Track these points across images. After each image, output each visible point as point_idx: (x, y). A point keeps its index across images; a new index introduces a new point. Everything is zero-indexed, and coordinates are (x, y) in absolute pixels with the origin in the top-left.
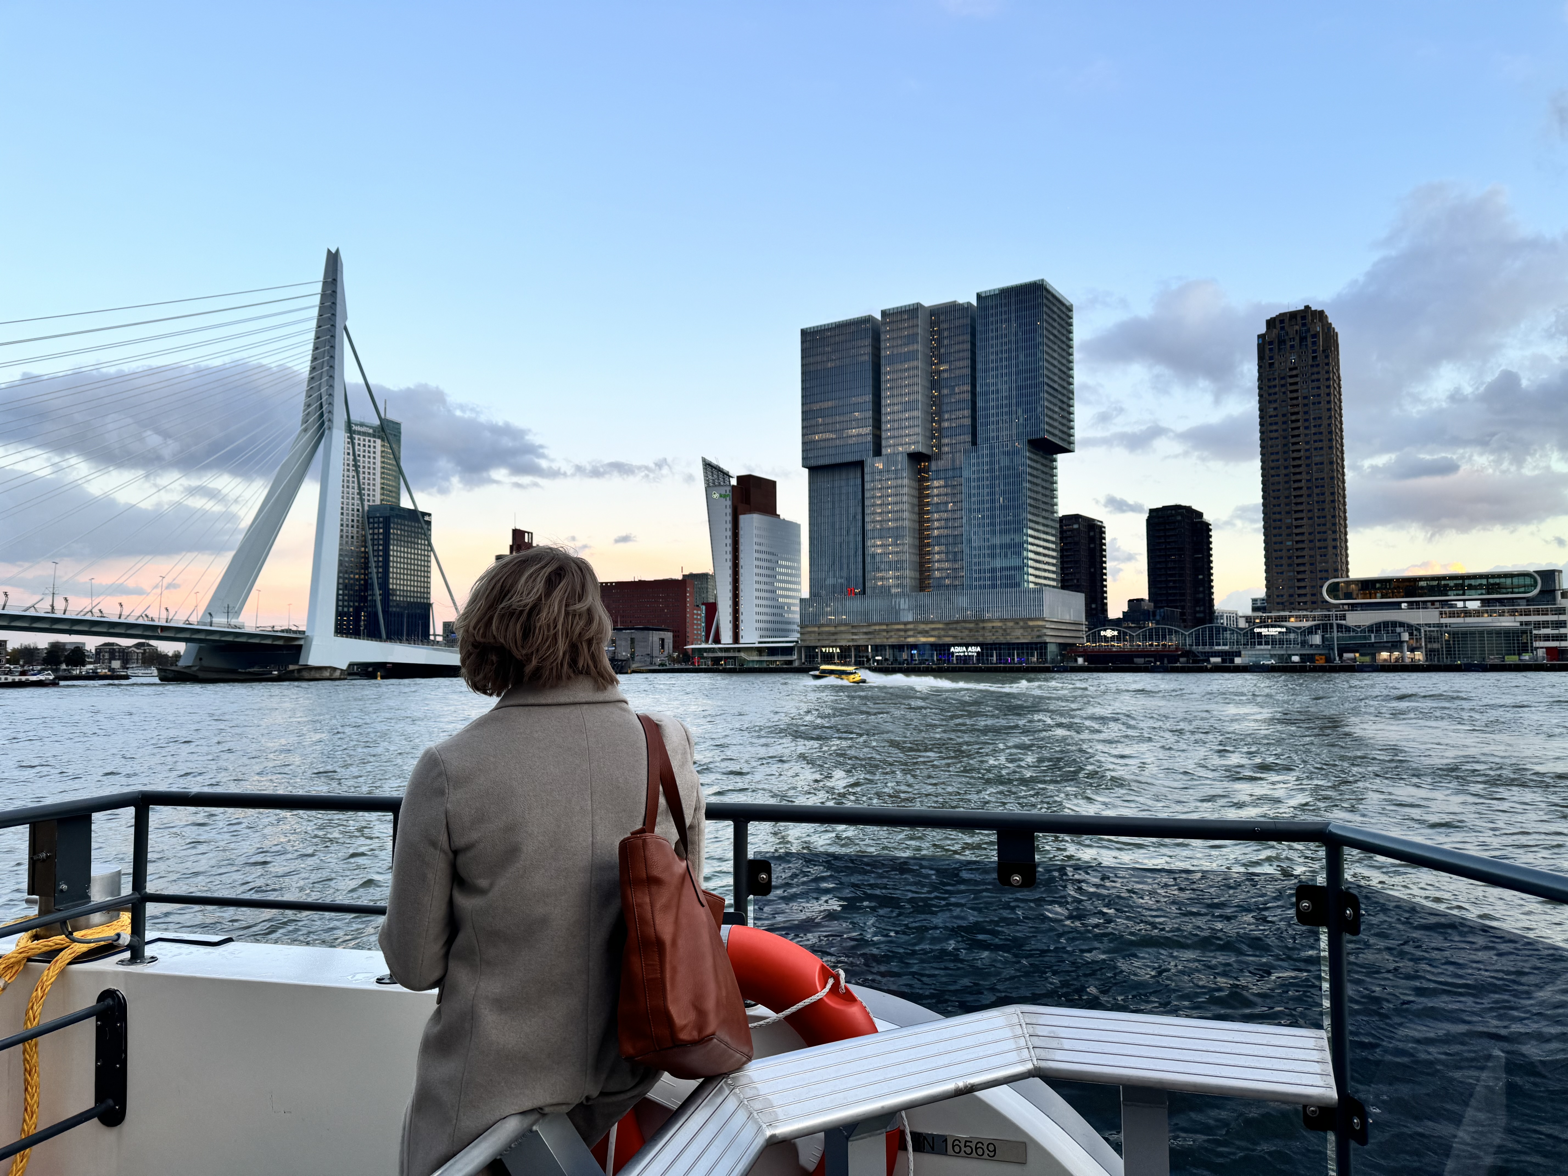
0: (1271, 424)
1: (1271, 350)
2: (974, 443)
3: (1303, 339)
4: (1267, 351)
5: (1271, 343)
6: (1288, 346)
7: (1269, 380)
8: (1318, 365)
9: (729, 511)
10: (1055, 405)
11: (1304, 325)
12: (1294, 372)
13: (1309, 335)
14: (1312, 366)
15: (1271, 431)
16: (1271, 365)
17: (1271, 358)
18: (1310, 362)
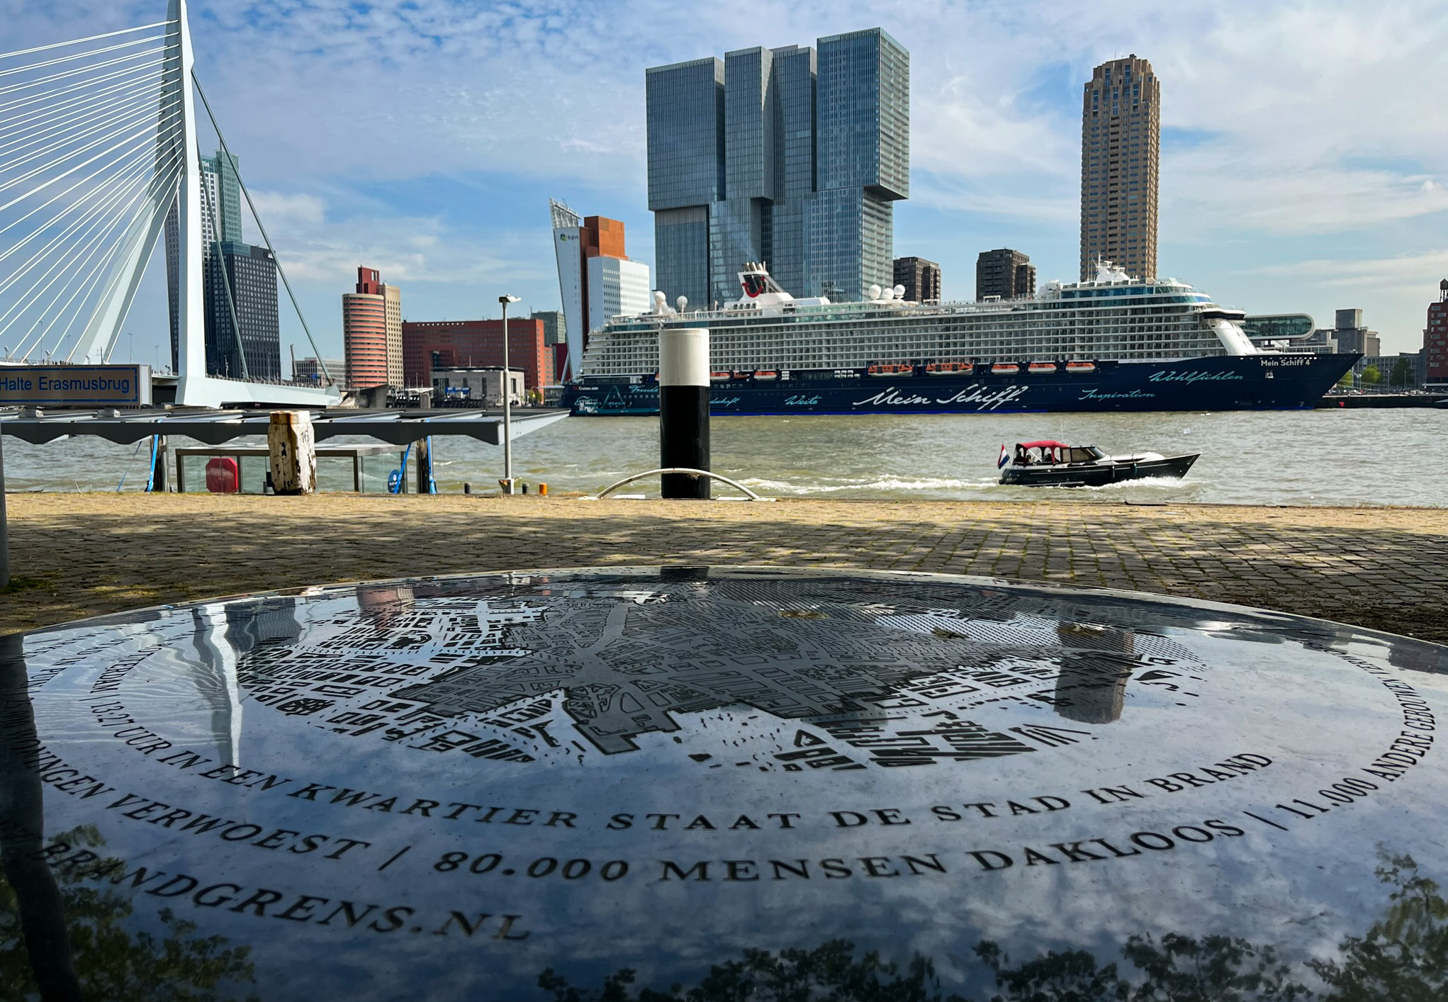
0: (1092, 173)
1: (1096, 99)
2: (814, 189)
3: (1126, 89)
4: (1092, 101)
5: (1096, 92)
6: (1112, 96)
7: (1093, 129)
8: (1138, 115)
9: (578, 253)
10: (891, 153)
11: (1128, 74)
12: (1116, 122)
13: (1131, 84)
14: (1133, 116)
15: (1092, 180)
16: (1095, 114)
17: (1096, 107)
18: (1131, 111)
